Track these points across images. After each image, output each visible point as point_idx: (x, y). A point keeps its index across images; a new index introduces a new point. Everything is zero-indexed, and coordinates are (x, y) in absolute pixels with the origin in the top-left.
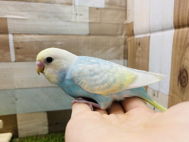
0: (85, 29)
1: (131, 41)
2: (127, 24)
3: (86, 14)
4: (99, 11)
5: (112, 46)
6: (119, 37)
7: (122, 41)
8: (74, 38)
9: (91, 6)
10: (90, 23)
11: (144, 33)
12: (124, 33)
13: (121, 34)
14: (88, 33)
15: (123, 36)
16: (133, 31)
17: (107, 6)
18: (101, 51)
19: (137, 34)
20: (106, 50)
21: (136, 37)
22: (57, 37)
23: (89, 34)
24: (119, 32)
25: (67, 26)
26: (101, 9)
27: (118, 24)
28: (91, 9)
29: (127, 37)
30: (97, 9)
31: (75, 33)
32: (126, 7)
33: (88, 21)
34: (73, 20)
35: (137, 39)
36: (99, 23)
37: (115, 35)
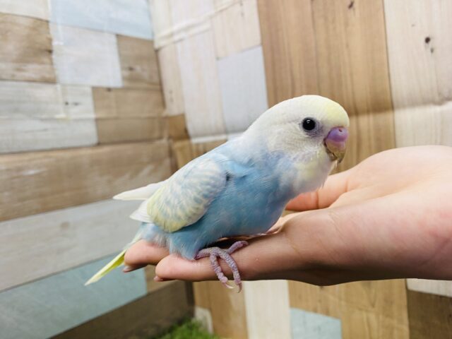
0: (88, 132)
1: (182, 149)
2: (167, 118)
3: (88, 102)
4: (112, 95)
5: (148, 163)
6: (158, 143)
7: (164, 151)
8: (67, 155)
9: (96, 84)
10: (97, 120)
11: (213, 134)
12: (166, 134)
13: (160, 138)
14: (94, 140)
15: (164, 141)
16: (186, 131)
17: (127, 84)
18: (127, 176)
19: (197, 136)
20: (137, 172)
21: (195, 141)
22: (26, 157)
23: (99, 144)
24: (156, 134)
25: (46, 130)
26: (117, 89)
27: (153, 118)
28: (95, 90)
29: (171, 141)
30: (109, 90)
31: (67, 144)
32: (160, 84)
33: (93, 116)
34: (62, 115)
35: (198, 145)
36: (116, 118)
37: (149, 140)
